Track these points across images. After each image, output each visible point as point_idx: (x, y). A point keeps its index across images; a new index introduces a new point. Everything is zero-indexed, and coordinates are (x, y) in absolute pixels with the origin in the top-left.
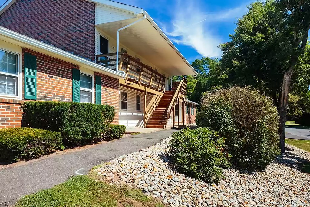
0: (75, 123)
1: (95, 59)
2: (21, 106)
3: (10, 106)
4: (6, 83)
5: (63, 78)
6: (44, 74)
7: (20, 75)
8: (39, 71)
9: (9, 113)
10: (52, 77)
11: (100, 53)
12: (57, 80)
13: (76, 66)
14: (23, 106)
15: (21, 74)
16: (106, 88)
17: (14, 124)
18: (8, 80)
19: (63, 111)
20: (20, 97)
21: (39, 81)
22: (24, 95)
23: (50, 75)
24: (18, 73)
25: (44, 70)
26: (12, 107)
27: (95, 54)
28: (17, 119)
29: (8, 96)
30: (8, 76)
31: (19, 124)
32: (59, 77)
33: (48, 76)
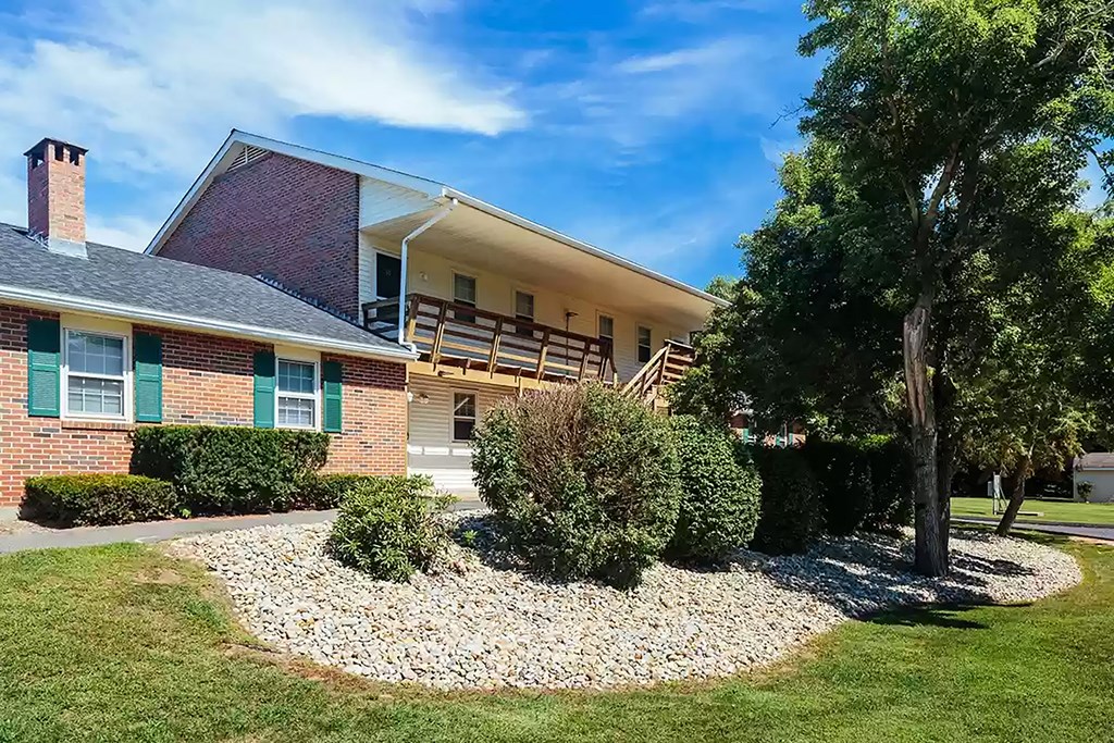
0: (207, 466)
1: (361, 313)
2: (129, 436)
3: (107, 435)
4: (103, 393)
5: (229, 375)
6: (180, 369)
7: (128, 378)
8: (168, 366)
9: (103, 448)
10: (200, 375)
11: (374, 297)
12: (211, 381)
13: (264, 345)
14: (132, 434)
15: (131, 373)
16: (358, 388)
17: (114, 468)
18: (106, 388)
19: (178, 443)
20: (128, 419)
21: (168, 384)
22: (136, 414)
23: (194, 371)
24: (124, 373)
25: (180, 363)
26: (109, 438)
27: (361, 303)
28: (120, 459)
29: (104, 416)
30: (106, 380)
31: (125, 469)
32: (217, 374)
33: (191, 374)
